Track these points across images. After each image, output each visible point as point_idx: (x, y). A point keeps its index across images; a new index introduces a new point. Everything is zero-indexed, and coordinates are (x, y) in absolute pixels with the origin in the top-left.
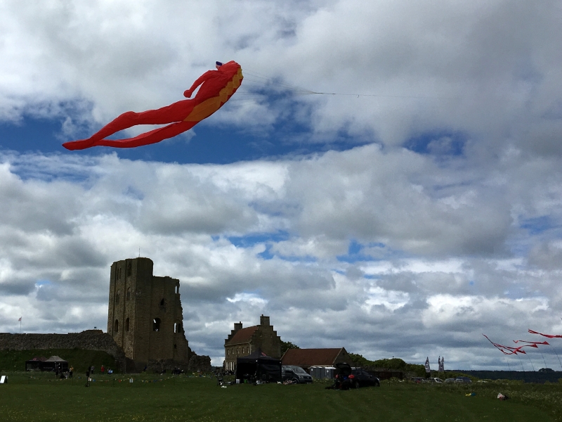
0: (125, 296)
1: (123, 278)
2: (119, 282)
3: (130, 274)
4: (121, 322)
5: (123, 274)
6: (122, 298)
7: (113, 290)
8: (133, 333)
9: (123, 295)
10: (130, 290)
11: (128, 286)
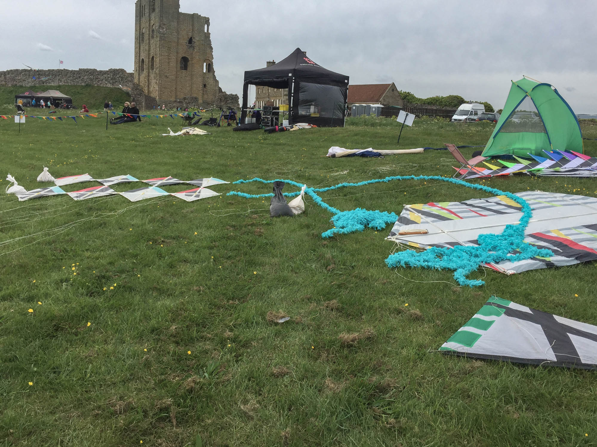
0: (149, 34)
1: (147, 15)
2: (143, 19)
3: (154, 10)
4: (146, 60)
5: (147, 11)
6: (146, 37)
7: (138, 28)
8: (157, 72)
9: (148, 33)
10: (154, 27)
11: (152, 22)
